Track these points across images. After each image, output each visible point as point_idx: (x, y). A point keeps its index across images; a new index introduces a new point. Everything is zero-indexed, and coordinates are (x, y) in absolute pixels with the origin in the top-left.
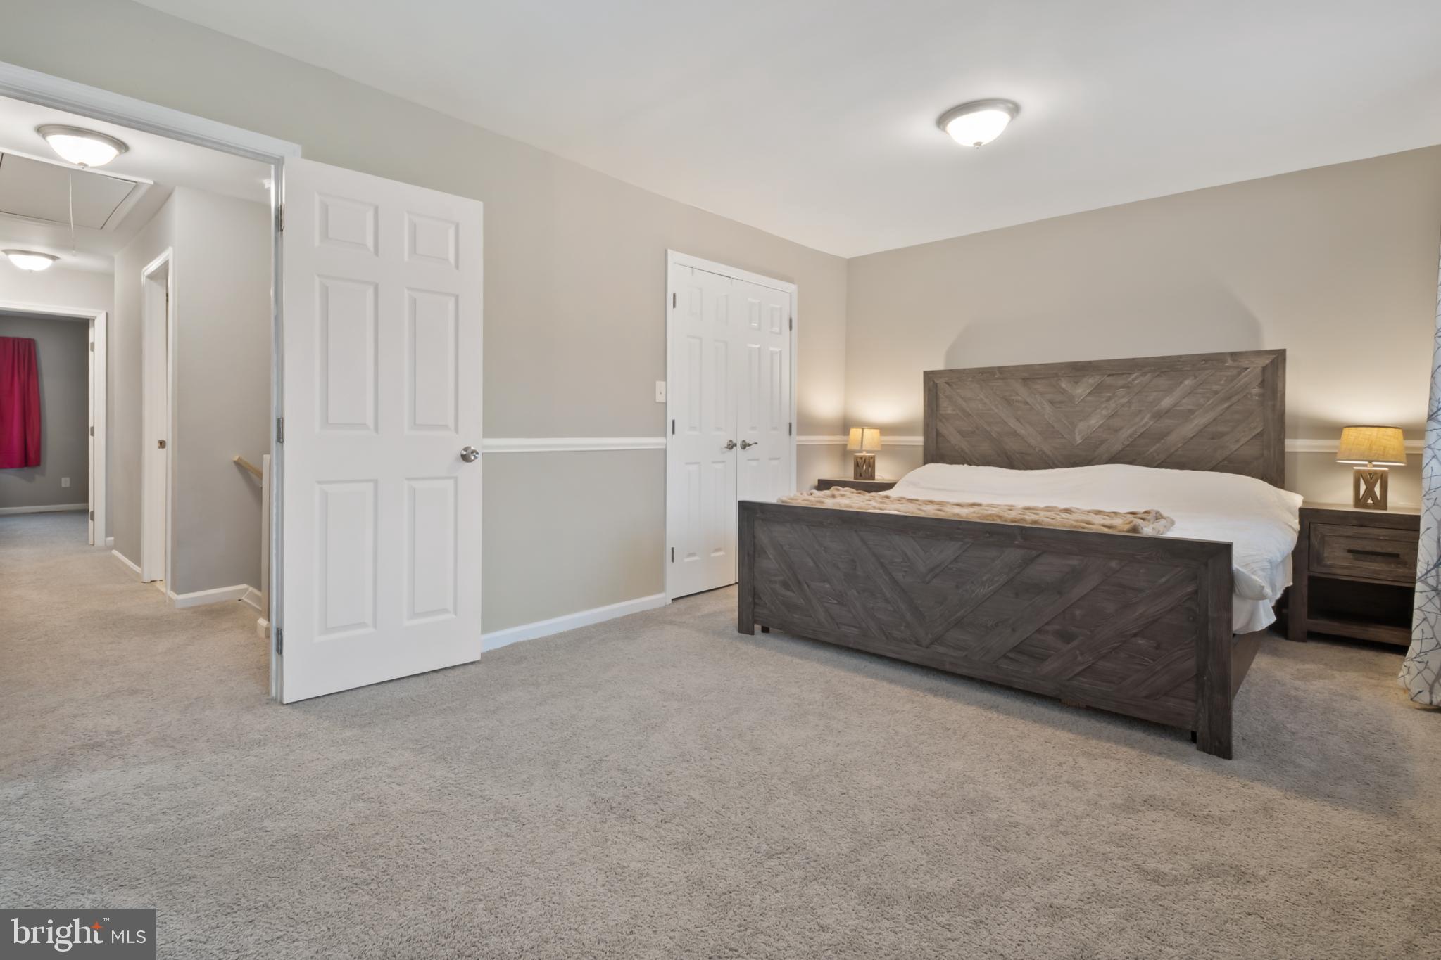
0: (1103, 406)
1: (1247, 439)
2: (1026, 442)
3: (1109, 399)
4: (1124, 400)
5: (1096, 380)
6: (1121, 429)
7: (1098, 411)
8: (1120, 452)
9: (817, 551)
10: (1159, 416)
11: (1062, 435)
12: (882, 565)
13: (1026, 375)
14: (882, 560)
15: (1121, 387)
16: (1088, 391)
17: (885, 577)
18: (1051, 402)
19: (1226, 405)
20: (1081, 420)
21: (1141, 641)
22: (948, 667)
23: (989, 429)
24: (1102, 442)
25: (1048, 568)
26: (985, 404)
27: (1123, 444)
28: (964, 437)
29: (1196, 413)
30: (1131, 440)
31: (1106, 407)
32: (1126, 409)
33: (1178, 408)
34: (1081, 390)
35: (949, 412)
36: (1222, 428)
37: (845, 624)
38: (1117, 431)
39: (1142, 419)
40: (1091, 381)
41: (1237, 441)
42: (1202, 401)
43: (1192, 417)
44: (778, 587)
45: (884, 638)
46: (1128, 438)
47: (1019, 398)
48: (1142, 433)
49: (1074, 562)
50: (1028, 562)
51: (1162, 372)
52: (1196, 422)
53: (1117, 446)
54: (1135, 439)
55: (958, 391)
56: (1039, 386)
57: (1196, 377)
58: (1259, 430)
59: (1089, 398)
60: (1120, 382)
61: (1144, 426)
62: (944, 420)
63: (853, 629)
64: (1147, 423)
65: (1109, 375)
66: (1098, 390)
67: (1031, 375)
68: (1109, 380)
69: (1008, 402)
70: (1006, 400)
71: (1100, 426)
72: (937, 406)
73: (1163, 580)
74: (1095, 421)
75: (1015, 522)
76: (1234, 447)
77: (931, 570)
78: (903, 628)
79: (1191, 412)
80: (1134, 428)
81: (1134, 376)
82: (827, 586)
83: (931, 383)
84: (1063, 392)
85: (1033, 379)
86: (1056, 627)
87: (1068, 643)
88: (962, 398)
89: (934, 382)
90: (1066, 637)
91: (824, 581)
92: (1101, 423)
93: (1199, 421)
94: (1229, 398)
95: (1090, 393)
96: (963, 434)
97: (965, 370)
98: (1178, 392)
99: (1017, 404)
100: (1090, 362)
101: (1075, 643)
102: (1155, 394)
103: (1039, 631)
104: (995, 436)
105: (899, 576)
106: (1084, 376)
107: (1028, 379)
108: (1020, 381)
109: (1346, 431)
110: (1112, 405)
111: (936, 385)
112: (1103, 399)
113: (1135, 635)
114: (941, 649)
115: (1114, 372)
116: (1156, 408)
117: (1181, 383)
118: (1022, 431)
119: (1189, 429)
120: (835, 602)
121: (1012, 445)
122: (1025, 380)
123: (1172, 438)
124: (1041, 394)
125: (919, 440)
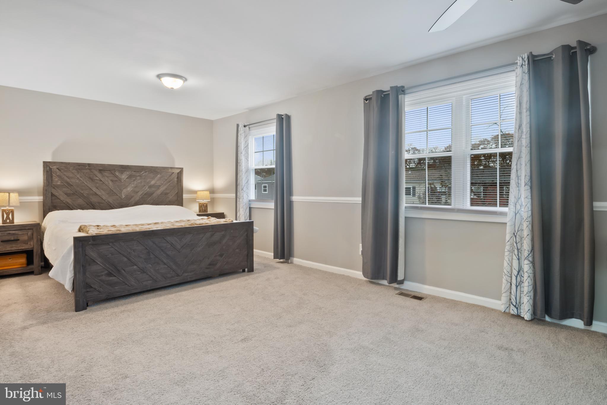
0: (132, 183)
1: (174, 195)
2: (101, 198)
3: (134, 180)
4: (139, 181)
5: (130, 173)
6: (138, 192)
7: (130, 185)
8: (138, 200)
9: (129, 252)
10: (150, 187)
11: (117, 194)
12: (162, 250)
13: (101, 168)
14: (162, 248)
15: (139, 176)
16: (127, 177)
17: (164, 255)
18: (112, 181)
19: (169, 184)
20: (124, 189)
21: (237, 250)
22: (189, 280)
23: (82, 192)
24: (132, 197)
25: (217, 236)
26: (80, 180)
27: (139, 198)
28: (68, 196)
29: (161, 186)
30: (142, 196)
31: (133, 183)
32: (140, 184)
33: (156, 185)
34: (124, 177)
35: (59, 184)
36: (168, 191)
37: (145, 281)
38: (137, 192)
39: (145, 188)
40: (128, 173)
41: (172, 196)
42: (162, 182)
43: (160, 187)
44: (104, 278)
45: (164, 279)
46: (141, 195)
47: (97, 178)
48: (146, 193)
49: (223, 233)
50: (212, 235)
51: (151, 172)
52: (161, 189)
53: (137, 197)
54: (143, 196)
55: (65, 173)
56: (106, 174)
57: (161, 174)
58: (177, 192)
59: (127, 180)
60: (138, 174)
61: (146, 191)
62: (56, 188)
63: (148, 281)
64: (147, 189)
65: (134, 171)
66: (130, 177)
67: (103, 169)
68: (134, 173)
69: (92, 180)
70: (91, 179)
71: (131, 191)
72: (52, 180)
73: (241, 232)
74: (129, 189)
75: (201, 224)
76: (171, 197)
77: (182, 247)
78: (171, 272)
79: (160, 186)
80: (143, 191)
81: (143, 172)
82: (135, 267)
83: (48, 168)
84: (117, 177)
85: (104, 170)
86: (219, 253)
87: (222, 257)
88: (67, 177)
89: (49, 167)
90: (221, 255)
91: (133, 266)
92: (132, 189)
93: (162, 189)
94: (169, 182)
95: (127, 178)
96: (68, 195)
97: (69, 163)
98: (156, 179)
99: (96, 181)
100: (128, 166)
101: (224, 256)
102: (149, 179)
103: (215, 257)
104: (85, 195)
105: (169, 253)
106: (125, 171)
107: (102, 170)
108: (98, 170)
109: (198, 192)
110: (135, 182)
111: (51, 169)
112: (132, 180)
113: (236, 249)
114: (186, 274)
115: (136, 170)
116: (150, 184)
117: (157, 176)
118: (99, 193)
119: (159, 192)
120: (140, 273)
121: (94, 199)
122: (100, 171)
123: (155, 195)
124: (107, 177)
125: (40, 198)
